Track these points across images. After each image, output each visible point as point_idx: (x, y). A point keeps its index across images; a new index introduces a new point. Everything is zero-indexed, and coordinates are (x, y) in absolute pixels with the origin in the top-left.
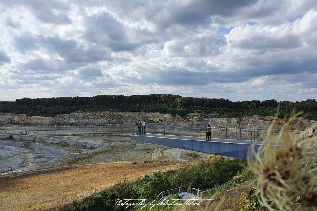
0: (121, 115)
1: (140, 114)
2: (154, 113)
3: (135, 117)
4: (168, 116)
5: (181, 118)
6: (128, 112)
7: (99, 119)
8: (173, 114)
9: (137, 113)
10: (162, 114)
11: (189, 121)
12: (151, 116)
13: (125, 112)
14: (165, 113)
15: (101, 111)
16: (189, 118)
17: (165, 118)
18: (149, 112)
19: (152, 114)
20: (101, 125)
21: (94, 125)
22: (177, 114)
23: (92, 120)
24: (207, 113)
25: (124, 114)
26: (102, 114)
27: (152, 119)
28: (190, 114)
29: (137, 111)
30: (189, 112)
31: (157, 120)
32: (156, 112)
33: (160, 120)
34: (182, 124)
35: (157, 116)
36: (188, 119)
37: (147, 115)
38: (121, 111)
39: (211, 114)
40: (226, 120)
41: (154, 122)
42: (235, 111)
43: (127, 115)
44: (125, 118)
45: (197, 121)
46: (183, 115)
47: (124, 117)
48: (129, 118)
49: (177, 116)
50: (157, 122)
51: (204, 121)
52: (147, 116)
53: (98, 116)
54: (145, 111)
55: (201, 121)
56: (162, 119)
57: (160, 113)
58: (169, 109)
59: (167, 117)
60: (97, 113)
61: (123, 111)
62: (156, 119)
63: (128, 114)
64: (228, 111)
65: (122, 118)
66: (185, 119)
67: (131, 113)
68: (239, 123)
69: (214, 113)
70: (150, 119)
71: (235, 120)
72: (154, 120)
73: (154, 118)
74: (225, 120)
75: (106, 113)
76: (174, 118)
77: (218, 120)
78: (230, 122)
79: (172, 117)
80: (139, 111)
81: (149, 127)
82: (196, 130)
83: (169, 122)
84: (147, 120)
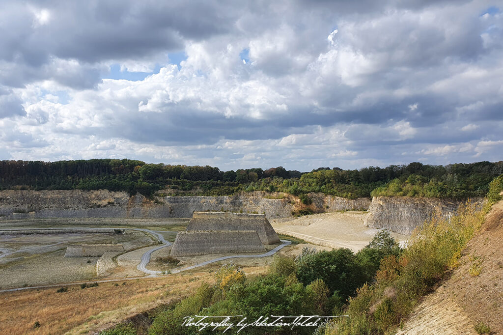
0: (38, 197)
1: (74, 193)
2: (99, 192)
3: (65, 198)
4: (123, 196)
5: (144, 199)
6: (51, 190)
8: (132, 191)
9: (68, 192)
10: (113, 192)
11: (157, 202)
12: (93, 196)
13: (45, 191)
14: (118, 191)
16: (158, 197)
17: (118, 198)
18: (89, 190)
19: (96, 192)
22: (138, 193)
24: (185, 190)
25: (44, 195)
27: (95, 202)
28: (160, 192)
29: (68, 189)
30: (158, 189)
31: (105, 202)
32: (103, 188)
33: (109, 203)
34: (146, 208)
35: (105, 197)
36: (157, 199)
37: (86, 194)
38: (38, 190)
39: (193, 191)
40: (214, 200)
41: (99, 206)
42: (228, 185)
43: (49, 197)
44: (44, 201)
45: (171, 202)
46: (149, 193)
47: (43, 199)
48: (53, 201)
49: (138, 195)
50: (105, 206)
51: (182, 202)
52: (87, 197)
54: (83, 189)
55: (178, 202)
56: (112, 200)
57: (110, 190)
58: (125, 183)
59: (122, 198)
61: (41, 189)
62: (103, 201)
63: (50, 194)
64: (217, 185)
65: (40, 201)
66: (152, 200)
67: (56, 191)
68: (233, 203)
69: (196, 189)
70: (92, 202)
71: (227, 199)
72: (99, 203)
73: (100, 199)
74: (212, 200)
75: (9, 194)
76: (133, 198)
77: (203, 200)
78: (221, 202)
79: (130, 197)
80: (72, 189)
81: (90, 215)
82: (169, 217)
83: (126, 206)
84: (87, 204)
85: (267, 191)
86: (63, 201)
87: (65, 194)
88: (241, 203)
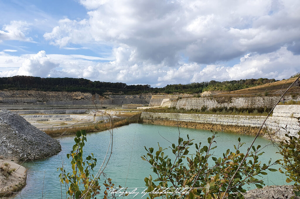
0: (45, 94)
1: (63, 93)
2: (76, 93)
3: (59, 96)
5: (100, 96)
6: (51, 91)
7: (27, 97)
8: (93, 93)
9: (60, 93)
10: (83, 93)
11: (105, 97)
12: (74, 95)
13: (48, 92)
14: (85, 92)
15: (28, 90)
16: (106, 96)
17: (86, 96)
18: (71, 92)
19: (75, 93)
20: (31, 103)
21: (24, 102)
22: (96, 93)
23: (20, 98)
24: (116, 92)
25: (48, 93)
26: (29, 92)
27: (75, 98)
28: (105, 93)
29: (59, 91)
31: (80, 98)
32: (78, 91)
33: (81, 98)
34: (101, 100)
35: (80, 95)
37: (70, 94)
38: (45, 91)
39: (119, 93)
41: (77, 100)
42: (134, 90)
43: (50, 95)
44: (49, 97)
45: (112, 98)
46: (101, 94)
48: (53, 97)
49: (97, 95)
50: (80, 100)
51: (116, 98)
52: (70, 95)
53: (26, 94)
54: (68, 91)
56: (83, 97)
57: (82, 92)
59: (88, 96)
60: (25, 92)
61: (46, 91)
62: (79, 97)
63: (51, 94)
64: (130, 90)
65: (47, 96)
66: (104, 97)
67: (54, 92)
68: (140, 98)
69: (120, 92)
70: (73, 98)
71: (138, 96)
72: (77, 98)
73: (77, 96)
74: (131, 97)
75: (33, 92)
76: (94, 96)
77: (126, 97)
78: (135, 97)
79: (93, 95)
80: (62, 91)
81: (74, 104)
82: (112, 104)
83: (91, 100)
84: (71, 98)
85: (154, 92)
86: (57, 97)
87: (59, 94)
88: (143, 98)
